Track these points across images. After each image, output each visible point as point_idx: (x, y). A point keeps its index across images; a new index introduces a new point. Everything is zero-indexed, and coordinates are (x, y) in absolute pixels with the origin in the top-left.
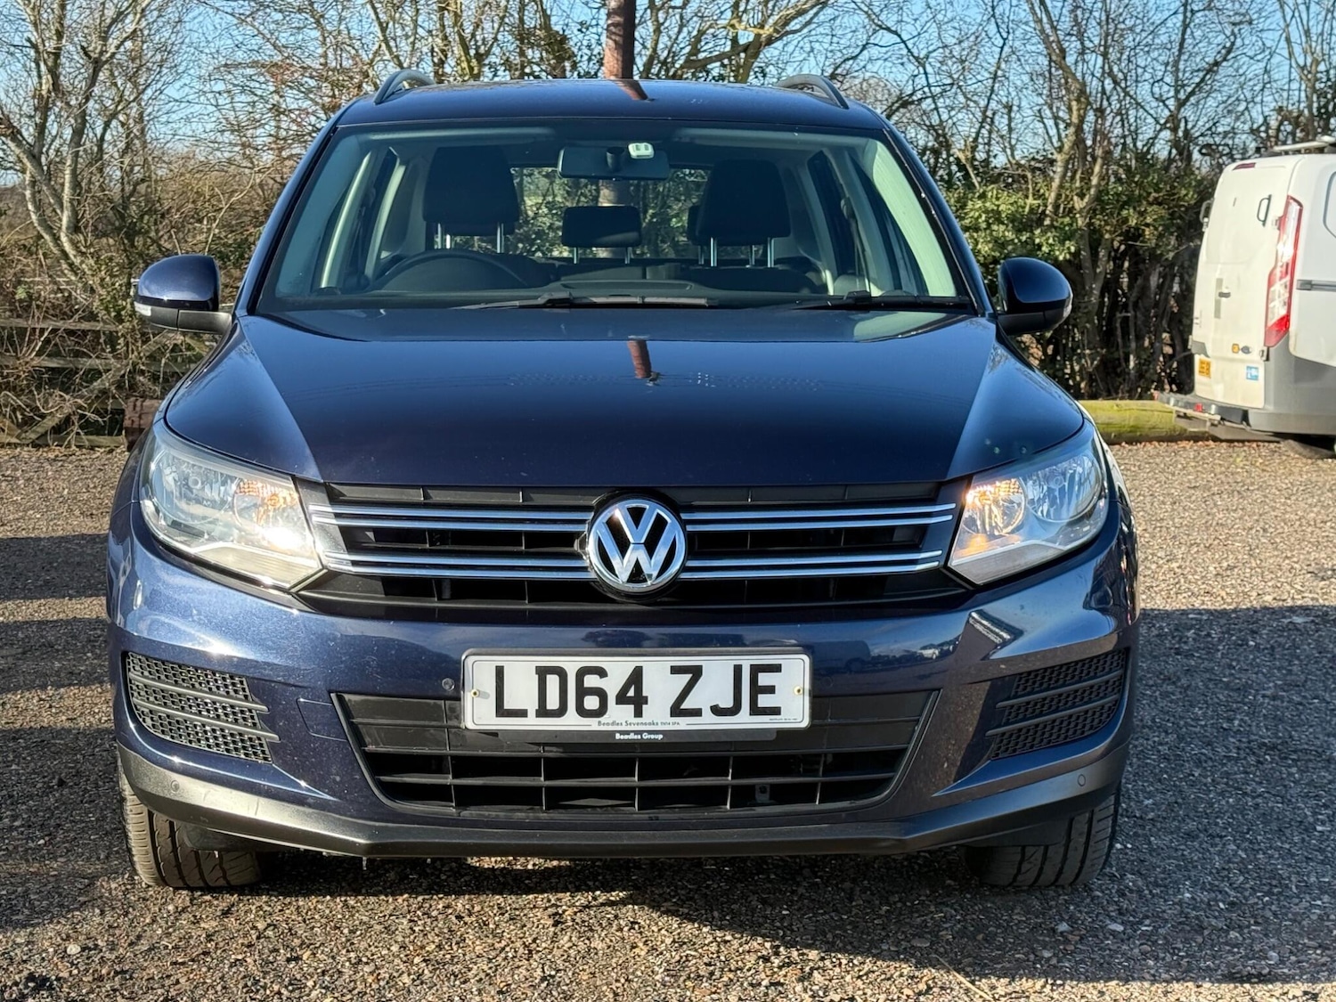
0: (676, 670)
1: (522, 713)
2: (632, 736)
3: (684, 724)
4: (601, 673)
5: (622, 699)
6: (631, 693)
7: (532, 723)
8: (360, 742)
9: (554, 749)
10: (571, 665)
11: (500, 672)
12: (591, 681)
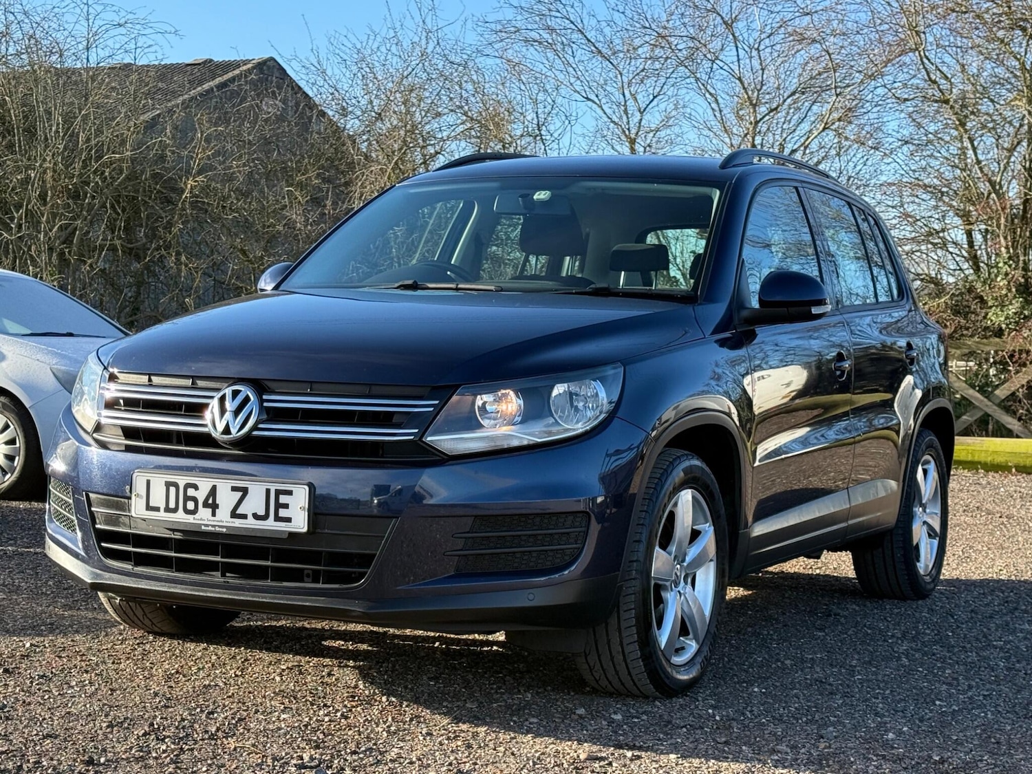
0: (234, 489)
1: (157, 509)
2: (210, 528)
3: (238, 523)
4: (196, 487)
5: (206, 505)
6: (210, 501)
7: (162, 515)
8: (94, 522)
9: (179, 534)
10: (182, 481)
11: (148, 482)
12: (191, 492)
